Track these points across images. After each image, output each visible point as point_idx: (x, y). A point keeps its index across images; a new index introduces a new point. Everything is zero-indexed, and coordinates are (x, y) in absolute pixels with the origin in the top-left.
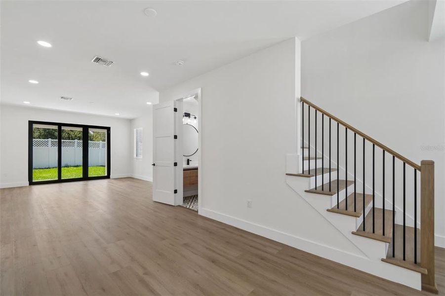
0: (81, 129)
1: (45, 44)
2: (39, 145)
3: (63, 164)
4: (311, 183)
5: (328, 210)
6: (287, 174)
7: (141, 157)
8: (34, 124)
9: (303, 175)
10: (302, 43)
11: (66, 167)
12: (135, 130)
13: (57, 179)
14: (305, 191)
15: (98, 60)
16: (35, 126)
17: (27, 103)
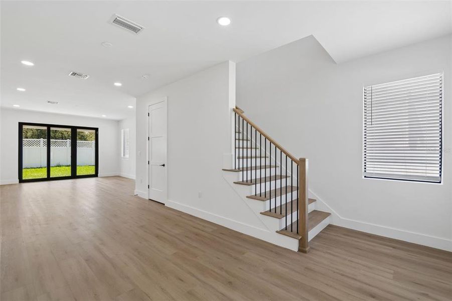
0: (69, 130)
2: (31, 144)
3: (52, 163)
4: (239, 176)
5: (247, 197)
6: (223, 170)
7: (127, 156)
8: (23, 126)
9: (235, 171)
10: (237, 65)
11: (58, 166)
12: (122, 131)
13: (45, 177)
14: (234, 183)
15: (74, 74)
16: (25, 127)
17: (16, 106)
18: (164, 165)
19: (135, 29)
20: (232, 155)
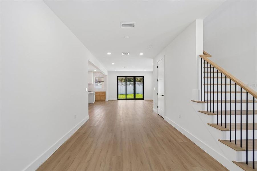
0: (133, 78)
1: (109, 54)
3: (127, 94)
4: (205, 107)
5: (208, 124)
6: (191, 101)
8: (119, 78)
13: (125, 98)
14: (199, 111)
17: (116, 70)
18: (163, 96)
19: (132, 25)
20: (199, 91)
